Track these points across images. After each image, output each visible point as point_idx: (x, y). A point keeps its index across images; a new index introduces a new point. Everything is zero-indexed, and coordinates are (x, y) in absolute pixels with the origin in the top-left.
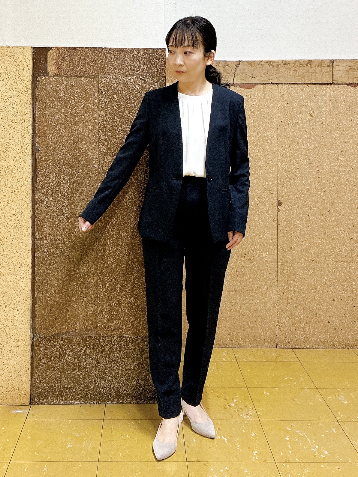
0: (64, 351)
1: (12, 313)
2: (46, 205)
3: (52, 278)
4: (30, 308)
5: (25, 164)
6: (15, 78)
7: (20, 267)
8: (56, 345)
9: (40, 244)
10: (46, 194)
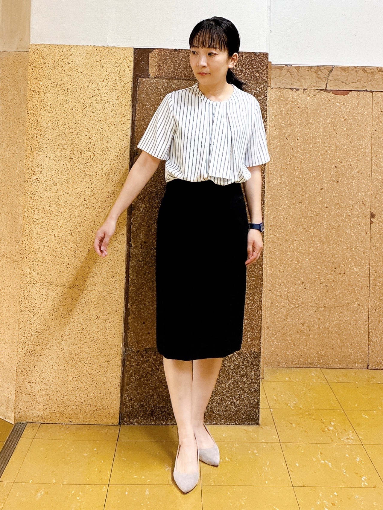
0: (156, 367)
1: (103, 325)
2: (142, 211)
3: (147, 289)
4: (123, 321)
5: (123, 168)
6: (116, 79)
7: (113, 277)
8: (149, 360)
9: (135, 252)
10: (143, 200)
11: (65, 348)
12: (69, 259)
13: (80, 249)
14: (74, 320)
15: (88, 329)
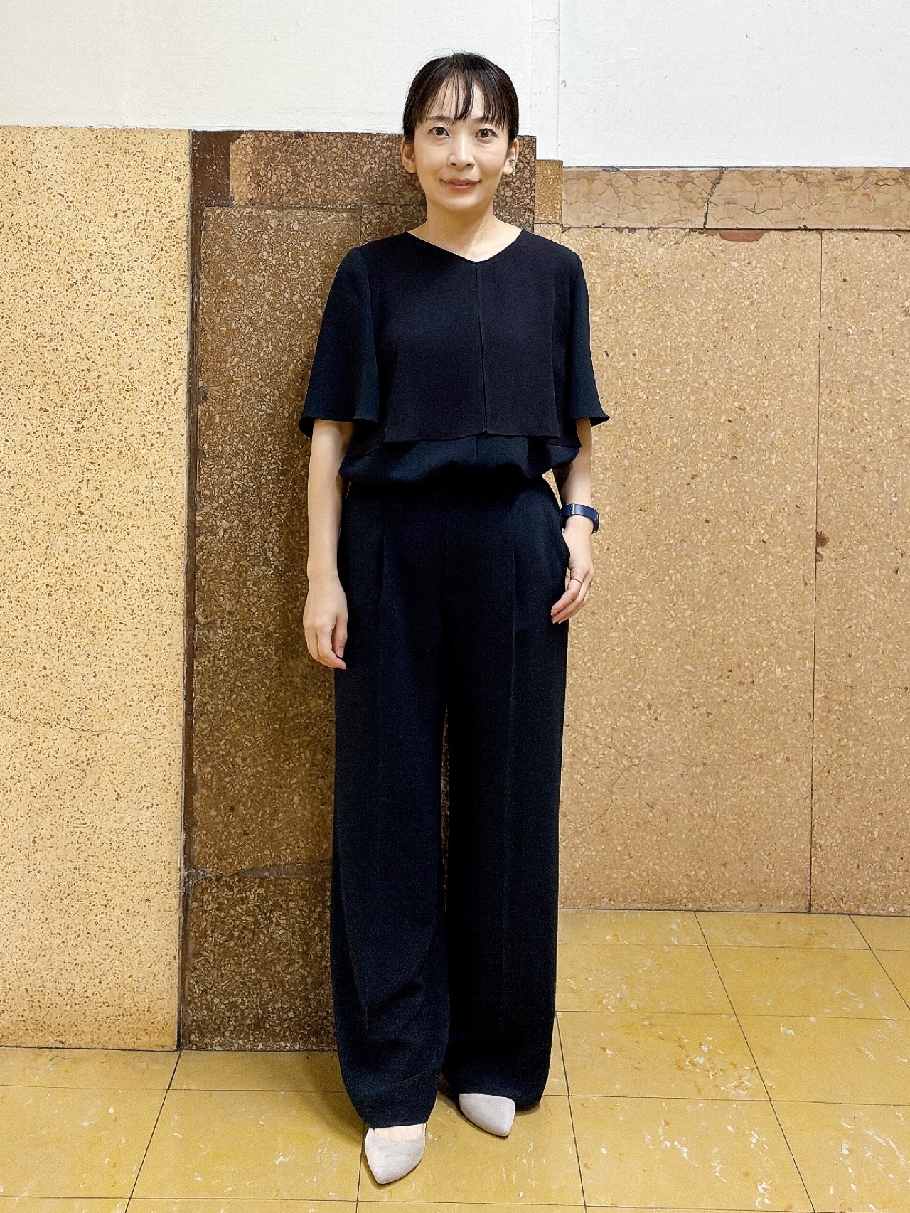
0: (265, 914)
1: (133, 814)
2: (223, 537)
3: (238, 727)
4: (180, 804)
5: (171, 432)
6: (147, 211)
7: (155, 698)
8: (247, 898)
9: (206, 637)
10: (224, 509)
11: (42, 870)
12: (46, 656)
13: (71, 631)
14: (61, 802)
15: (98, 823)
